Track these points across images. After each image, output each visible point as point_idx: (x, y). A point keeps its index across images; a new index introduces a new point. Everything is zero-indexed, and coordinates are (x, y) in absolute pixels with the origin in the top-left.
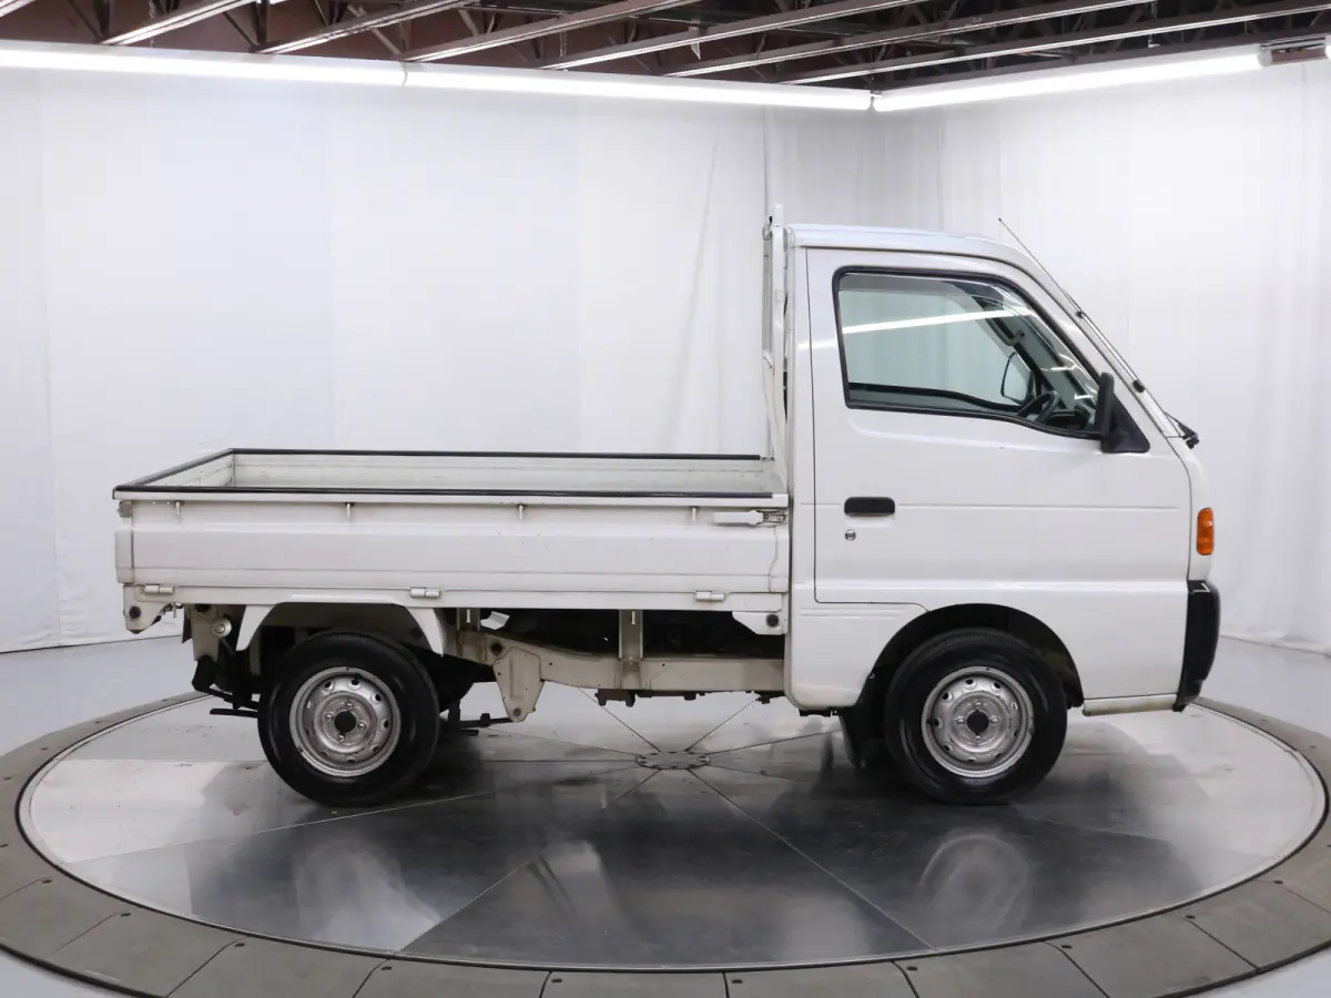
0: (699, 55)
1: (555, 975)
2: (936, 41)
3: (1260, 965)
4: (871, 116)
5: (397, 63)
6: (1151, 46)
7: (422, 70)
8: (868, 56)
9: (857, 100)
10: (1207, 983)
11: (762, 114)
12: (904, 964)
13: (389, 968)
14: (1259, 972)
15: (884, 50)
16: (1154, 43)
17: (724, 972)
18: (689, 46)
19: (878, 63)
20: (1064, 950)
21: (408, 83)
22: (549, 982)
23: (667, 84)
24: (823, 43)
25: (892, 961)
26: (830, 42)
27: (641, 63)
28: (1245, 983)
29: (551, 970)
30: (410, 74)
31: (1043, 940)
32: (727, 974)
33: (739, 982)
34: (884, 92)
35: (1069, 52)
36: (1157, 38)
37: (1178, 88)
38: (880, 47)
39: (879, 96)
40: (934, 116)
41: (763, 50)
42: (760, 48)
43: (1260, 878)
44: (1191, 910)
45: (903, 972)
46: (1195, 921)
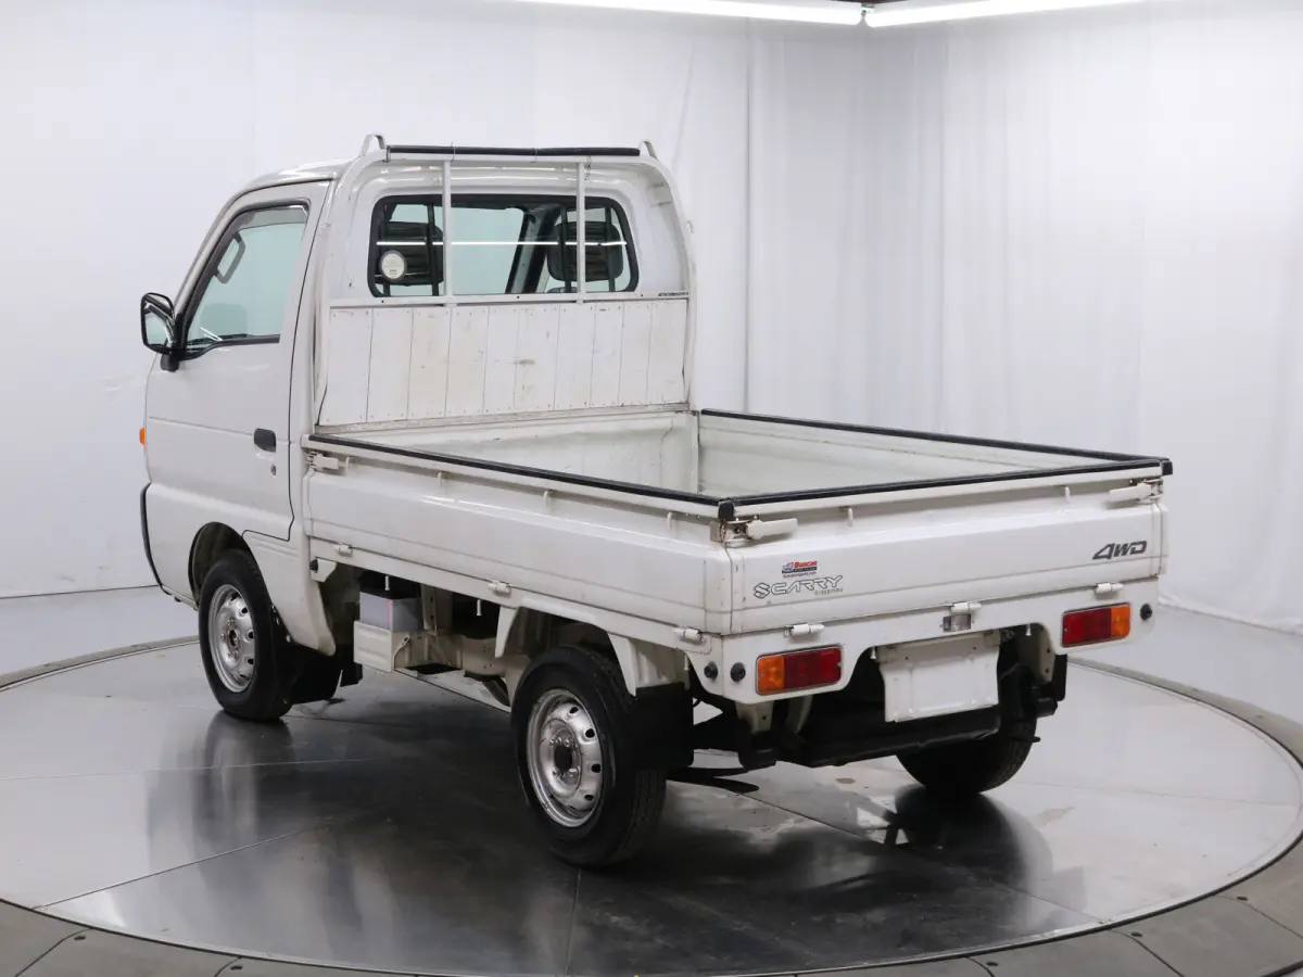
4: (862, 32)
9: (849, 14)
11: (748, 28)
13: (239, 968)
39: (872, 10)
46: (1140, 940)
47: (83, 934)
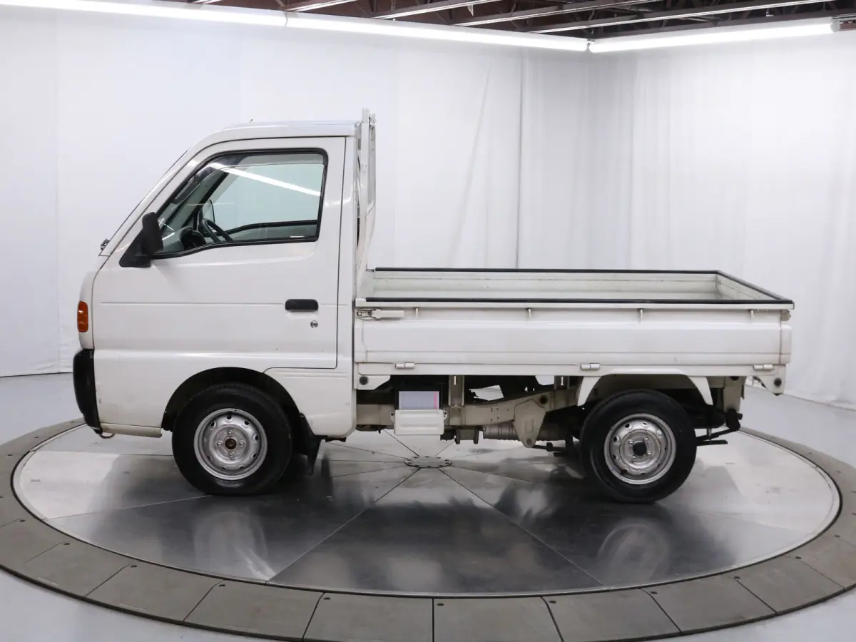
0: (472, 13)
1: (327, 595)
2: (628, 9)
3: (778, 610)
4: (587, 55)
5: (281, 12)
6: (768, 16)
7: (297, 17)
8: (583, 16)
9: (579, 45)
10: (742, 620)
11: (521, 53)
12: (548, 599)
13: (224, 586)
14: (777, 615)
15: (593, 13)
16: (770, 14)
17: (433, 598)
18: (466, 7)
19: (590, 21)
20: (652, 595)
21: (288, 25)
22: (322, 600)
23: (455, 30)
24: (551, 8)
25: (541, 596)
26: (556, 7)
27: (440, 17)
28: (767, 621)
29: (325, 592)
30: (289, 19)
31: (640, 588)
32: (435, 600)
33: (442, 605)
34: (596, 40)
35: (712, 18)
36: (772, 11)
37: (783, 44)
38: (591, 11)
39: (593, 43)
40: (631, 56)
41: (515, 11)
42: (513, 10)
43: (787, 555)
44: (737, 574)
45: (547, 604)
46: (740, 580)
47: (135, 564)
